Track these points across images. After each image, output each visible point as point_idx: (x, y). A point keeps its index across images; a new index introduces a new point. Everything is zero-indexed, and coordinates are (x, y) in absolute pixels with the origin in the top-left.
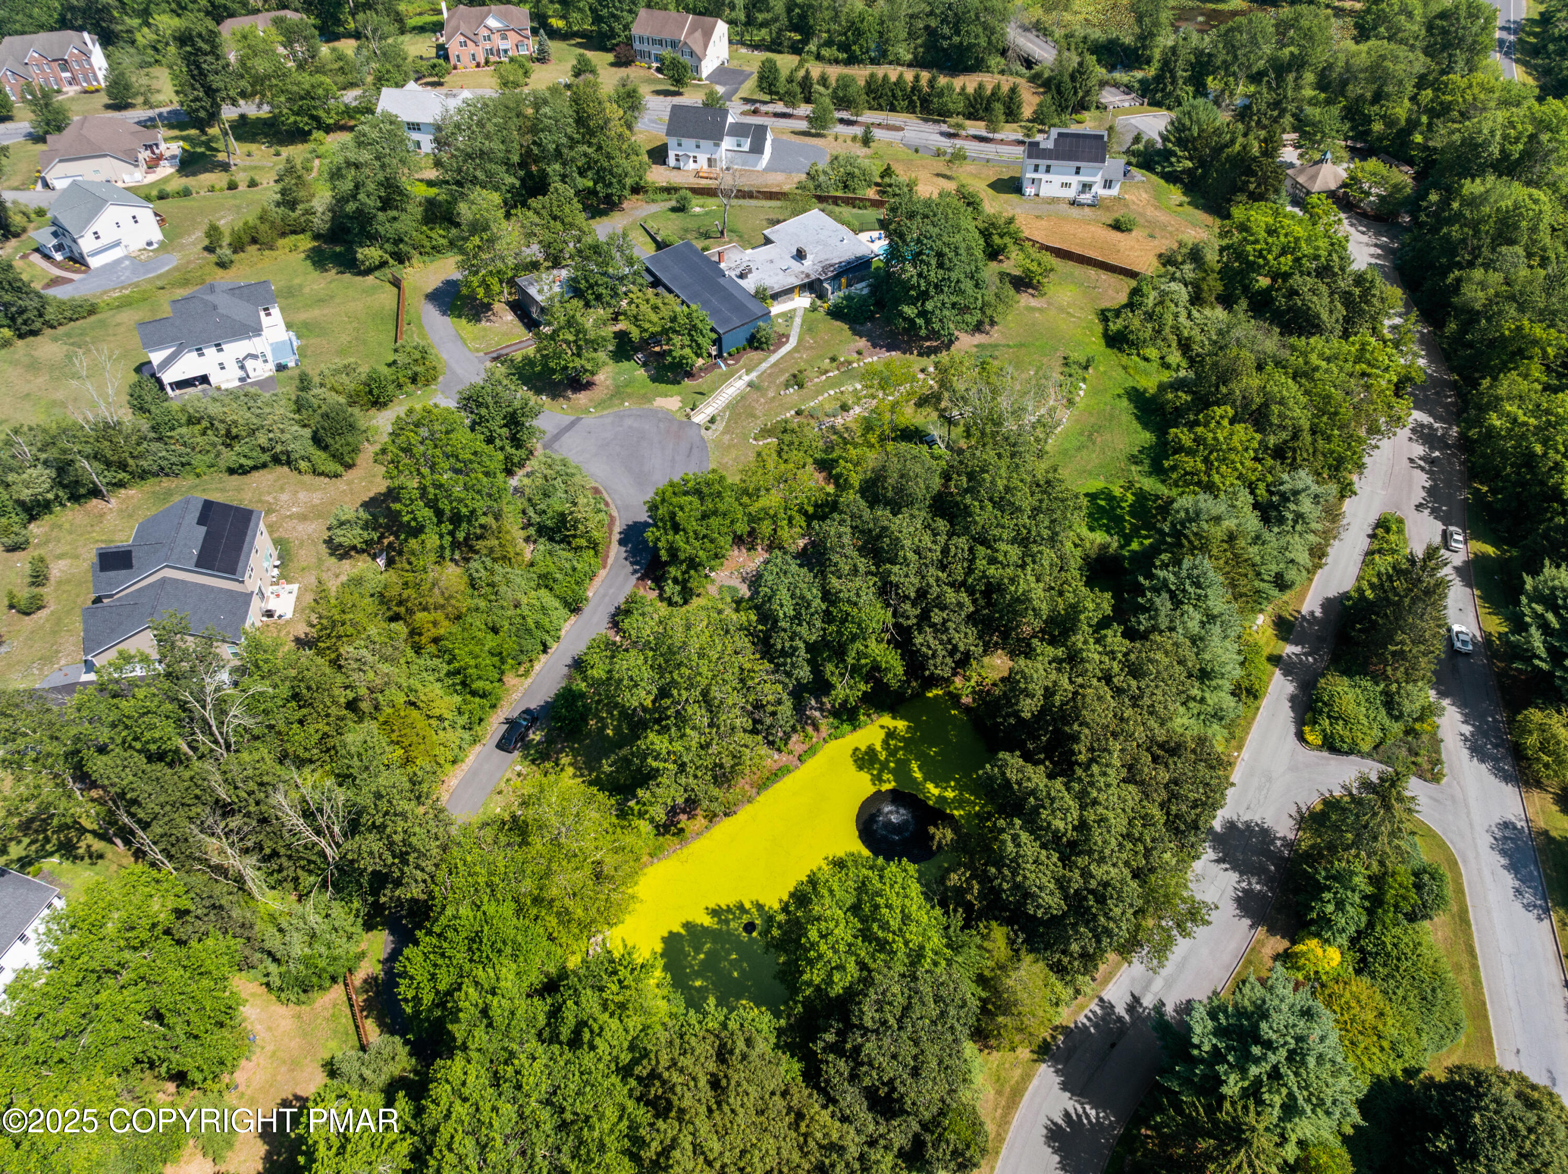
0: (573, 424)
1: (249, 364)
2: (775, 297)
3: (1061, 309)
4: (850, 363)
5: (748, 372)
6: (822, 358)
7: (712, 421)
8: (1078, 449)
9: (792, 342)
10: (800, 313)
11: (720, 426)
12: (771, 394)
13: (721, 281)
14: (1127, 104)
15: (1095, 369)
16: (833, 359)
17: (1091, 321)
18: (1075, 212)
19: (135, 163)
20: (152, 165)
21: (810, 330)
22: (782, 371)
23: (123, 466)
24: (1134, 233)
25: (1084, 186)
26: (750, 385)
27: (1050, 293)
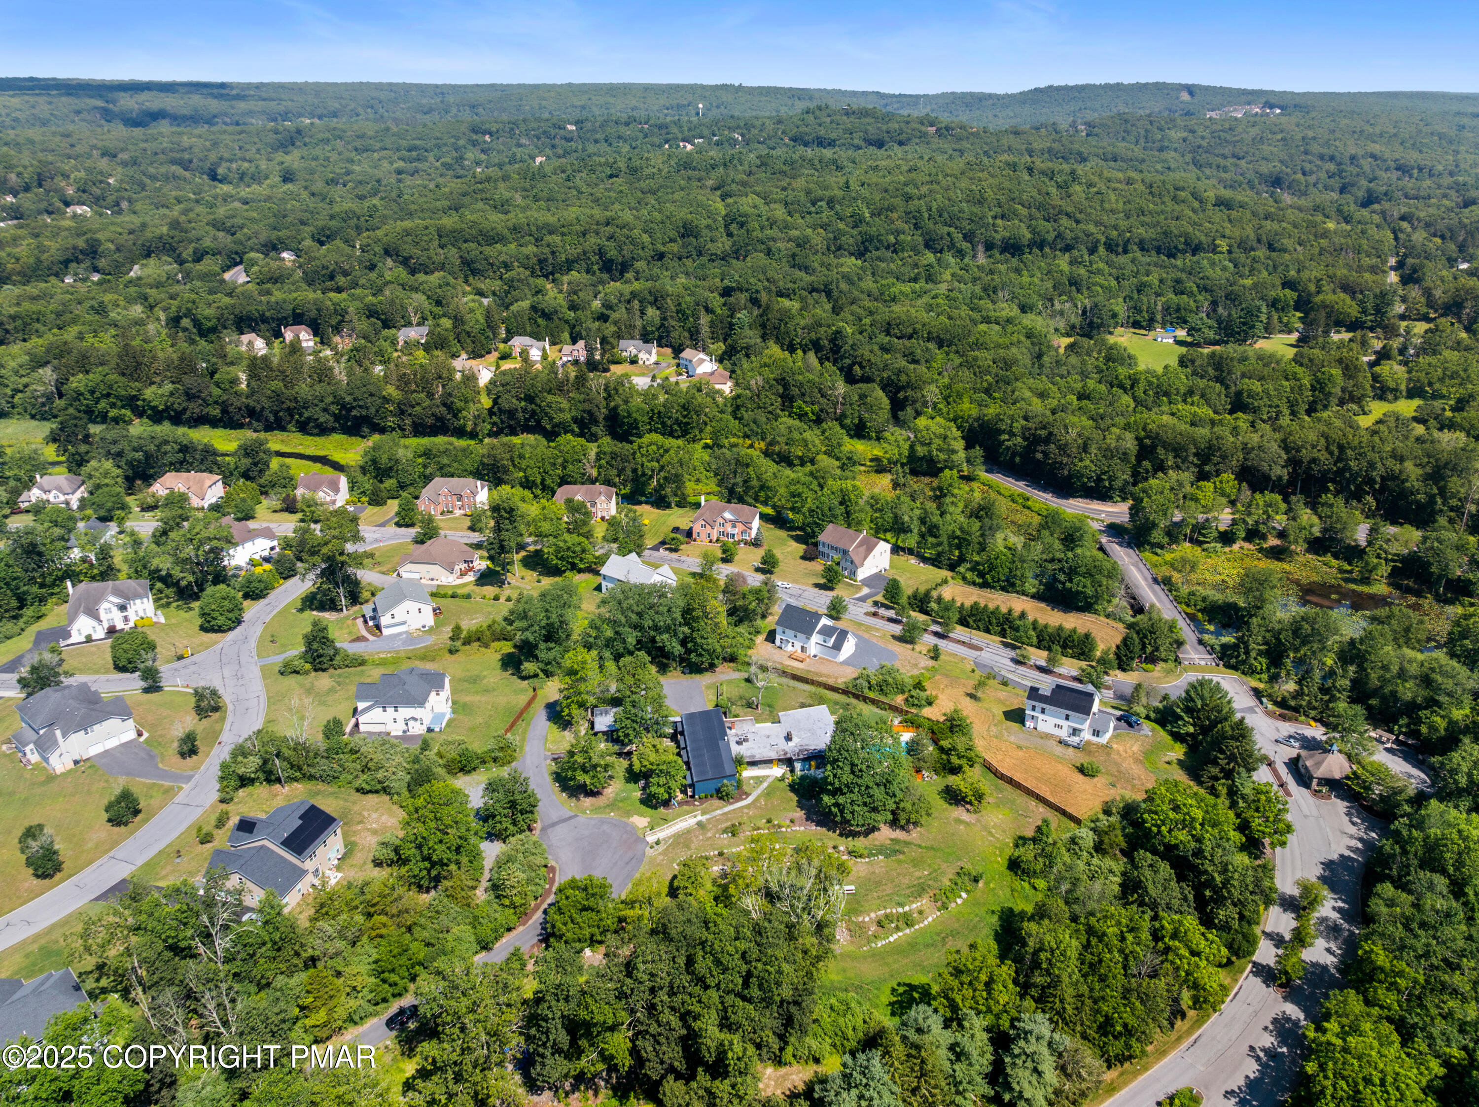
0: (570, 818)
1: (411, 723)
2: (753, 764)
3: (985, 828)
4: (780, 827)
5: (703, 814)
6: (761, 817)
7: (658, 843)
8: (927, 946)
9: (750, 800)
10: (770, 780)
11: (661, 848)
12: (709, 835)
13: (721, 743)
14: (1203, 663)
15: (987, 884)
16: (769, 821)
17: (1007, 845)
18: (1059, 750)
19: (452, 571)
20: (463, 573)
21: (768, 794)
22: (727, 820)
23: (300, 769)
24: (1096, 779)
25: (1075, 730)
26: (700, 824)
27: (984, 812)
